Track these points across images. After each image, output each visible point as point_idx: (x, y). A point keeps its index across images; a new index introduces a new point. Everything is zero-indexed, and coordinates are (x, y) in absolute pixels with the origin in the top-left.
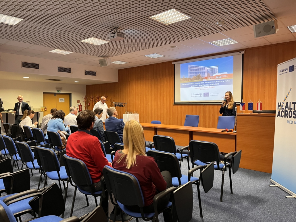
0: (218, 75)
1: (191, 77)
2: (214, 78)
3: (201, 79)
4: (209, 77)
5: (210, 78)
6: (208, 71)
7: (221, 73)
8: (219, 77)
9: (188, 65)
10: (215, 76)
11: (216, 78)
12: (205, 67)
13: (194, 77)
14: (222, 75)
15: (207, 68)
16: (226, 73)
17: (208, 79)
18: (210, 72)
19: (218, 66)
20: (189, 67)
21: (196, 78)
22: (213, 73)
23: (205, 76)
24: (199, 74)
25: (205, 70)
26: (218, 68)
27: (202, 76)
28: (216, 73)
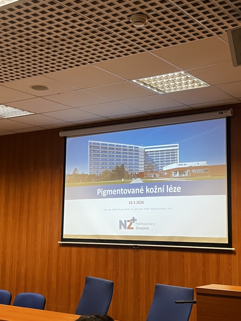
0: (178, 168)
1: (97, 172)
2: (165, 177)
3: (128, 178)
4: (152, 172)
5: (155, 176)
7: (189, 164)
8: (180, 173)
9: (89, 141)
10: (169, 171)
11: (173, 175)
12: (140, 147)
13: (106, 173)
14: (191, 168)
15: (146, 151)
16: (203, 163)
17: (148, 178)
18: (153, 160)
19: (178, 144)
20: (91, 147)
21: (110, 174)
22: (164, 164)
23: (139, 170)
24: (120, 164)
25: (138, 154)
26: (177, 149)
27: (129, 171)
28: (173, 161)
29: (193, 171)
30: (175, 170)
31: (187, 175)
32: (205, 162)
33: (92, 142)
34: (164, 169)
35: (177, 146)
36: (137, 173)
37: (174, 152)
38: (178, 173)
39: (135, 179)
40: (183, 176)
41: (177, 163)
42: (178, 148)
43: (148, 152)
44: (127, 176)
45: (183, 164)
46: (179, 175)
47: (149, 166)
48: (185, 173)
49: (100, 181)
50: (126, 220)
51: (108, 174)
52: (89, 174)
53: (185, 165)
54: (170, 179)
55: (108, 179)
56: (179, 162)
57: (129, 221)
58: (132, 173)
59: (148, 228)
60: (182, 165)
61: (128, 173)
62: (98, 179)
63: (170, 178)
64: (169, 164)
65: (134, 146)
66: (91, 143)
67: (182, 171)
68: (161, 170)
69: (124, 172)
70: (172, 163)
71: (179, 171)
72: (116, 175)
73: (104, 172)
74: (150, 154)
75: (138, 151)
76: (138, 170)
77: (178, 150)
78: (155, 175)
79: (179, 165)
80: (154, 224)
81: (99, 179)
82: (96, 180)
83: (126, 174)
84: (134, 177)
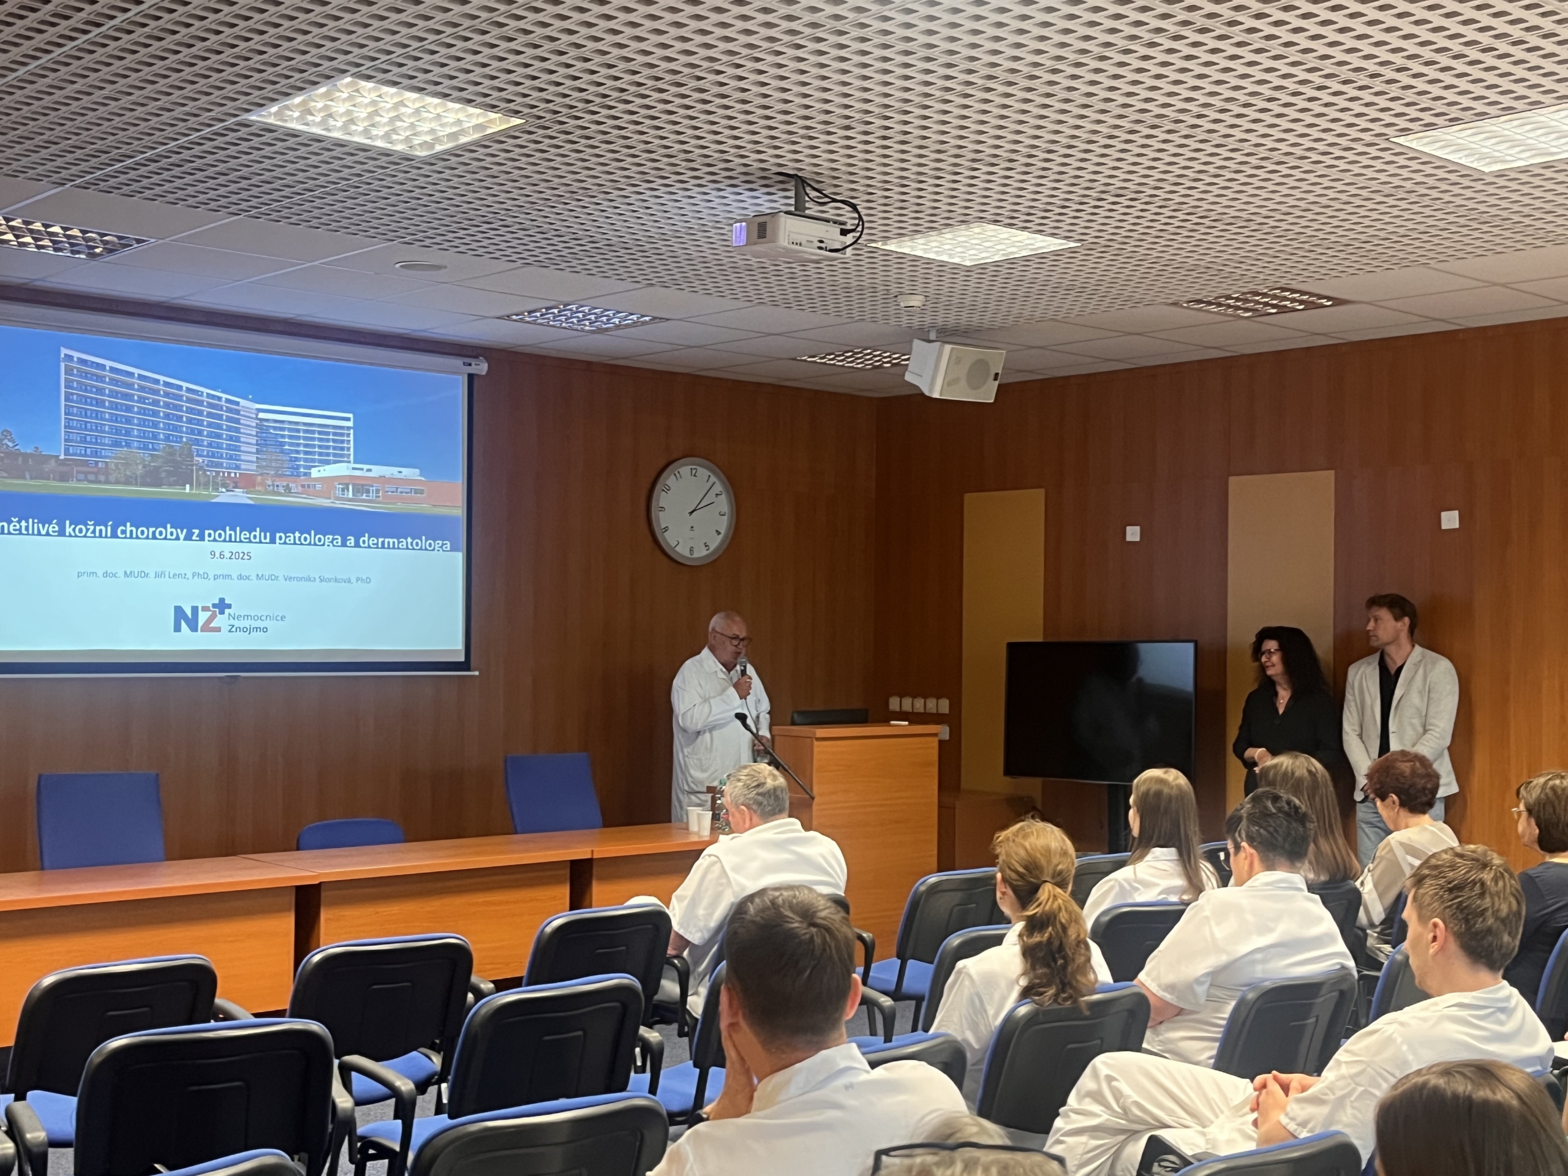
0: (351, 477)
1: (95, 454)
2: (318, 495)
3: (206, 485)
4: (278, 477)
5: (288, 489)
6: (266, 437)
7: (377, 471)
9: (64, 351)
10: (328, 481)
12: (243, 402)
14: (382, 481)
15: (261, 415)
17: (267, 493)
18: (282, 444)
19: (350, 415)
20: (69, 371)
21: (144, 467)
22: (313, 461)
23: (243, 467)
24: (176, 442)
25: (237, 421)
26: (349, 428)
27: (207, 465)
28: (339, 458)
29: (388, 487)
30: (345, 482)
31: (373, 496)
32: (417, 471)
33: (76, 355)
34: (315, 473)
35: (348, 419)
36: (235, 474)
37: (342, 435)
38: (351, 487)
39: (227, 491)
40: (364, 497)
41: (349, 462)
42: (350, 424)
43: (267, 420)
44: (202, 480)
45: (366, 467)
46: (353, 495)
47: (271, 461)
48: (368, 491)
49: (107, 482)
50: (197, 607)
51: (137, 464)
52: (62, 457)
53: (369, 470)
54: (329, 501)
55: (136, 480)
56: (354, 463)
57: (205, 609)
58: (218, 473)
59: (265, 630)
60: (362, 469)
61: (206, 471)
62: (97, 477)
63: (330, 498)
64: (328, 463)
65: (224, 396)
66: (69, 358)
67: (363, 485)
68: (305, 474)
69: (192, 465)
70: (335, 462)
71: (354, 485)
72: (165, 471)
73: (121, 459)
74: (275, 428)
75: (237, 412)
76: (238, 467)
77: (352, 431)
78: (288, 485)
79: (354, 469)
80: (283, 618)
81: (102, 478)
82: (91, 477)
83: (197, 472)
84: (224, 485)
